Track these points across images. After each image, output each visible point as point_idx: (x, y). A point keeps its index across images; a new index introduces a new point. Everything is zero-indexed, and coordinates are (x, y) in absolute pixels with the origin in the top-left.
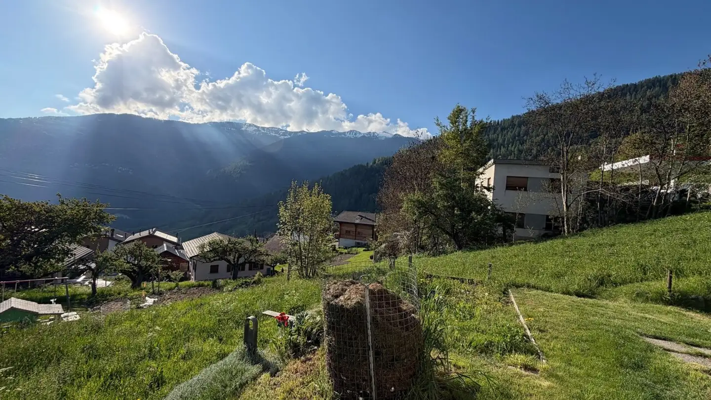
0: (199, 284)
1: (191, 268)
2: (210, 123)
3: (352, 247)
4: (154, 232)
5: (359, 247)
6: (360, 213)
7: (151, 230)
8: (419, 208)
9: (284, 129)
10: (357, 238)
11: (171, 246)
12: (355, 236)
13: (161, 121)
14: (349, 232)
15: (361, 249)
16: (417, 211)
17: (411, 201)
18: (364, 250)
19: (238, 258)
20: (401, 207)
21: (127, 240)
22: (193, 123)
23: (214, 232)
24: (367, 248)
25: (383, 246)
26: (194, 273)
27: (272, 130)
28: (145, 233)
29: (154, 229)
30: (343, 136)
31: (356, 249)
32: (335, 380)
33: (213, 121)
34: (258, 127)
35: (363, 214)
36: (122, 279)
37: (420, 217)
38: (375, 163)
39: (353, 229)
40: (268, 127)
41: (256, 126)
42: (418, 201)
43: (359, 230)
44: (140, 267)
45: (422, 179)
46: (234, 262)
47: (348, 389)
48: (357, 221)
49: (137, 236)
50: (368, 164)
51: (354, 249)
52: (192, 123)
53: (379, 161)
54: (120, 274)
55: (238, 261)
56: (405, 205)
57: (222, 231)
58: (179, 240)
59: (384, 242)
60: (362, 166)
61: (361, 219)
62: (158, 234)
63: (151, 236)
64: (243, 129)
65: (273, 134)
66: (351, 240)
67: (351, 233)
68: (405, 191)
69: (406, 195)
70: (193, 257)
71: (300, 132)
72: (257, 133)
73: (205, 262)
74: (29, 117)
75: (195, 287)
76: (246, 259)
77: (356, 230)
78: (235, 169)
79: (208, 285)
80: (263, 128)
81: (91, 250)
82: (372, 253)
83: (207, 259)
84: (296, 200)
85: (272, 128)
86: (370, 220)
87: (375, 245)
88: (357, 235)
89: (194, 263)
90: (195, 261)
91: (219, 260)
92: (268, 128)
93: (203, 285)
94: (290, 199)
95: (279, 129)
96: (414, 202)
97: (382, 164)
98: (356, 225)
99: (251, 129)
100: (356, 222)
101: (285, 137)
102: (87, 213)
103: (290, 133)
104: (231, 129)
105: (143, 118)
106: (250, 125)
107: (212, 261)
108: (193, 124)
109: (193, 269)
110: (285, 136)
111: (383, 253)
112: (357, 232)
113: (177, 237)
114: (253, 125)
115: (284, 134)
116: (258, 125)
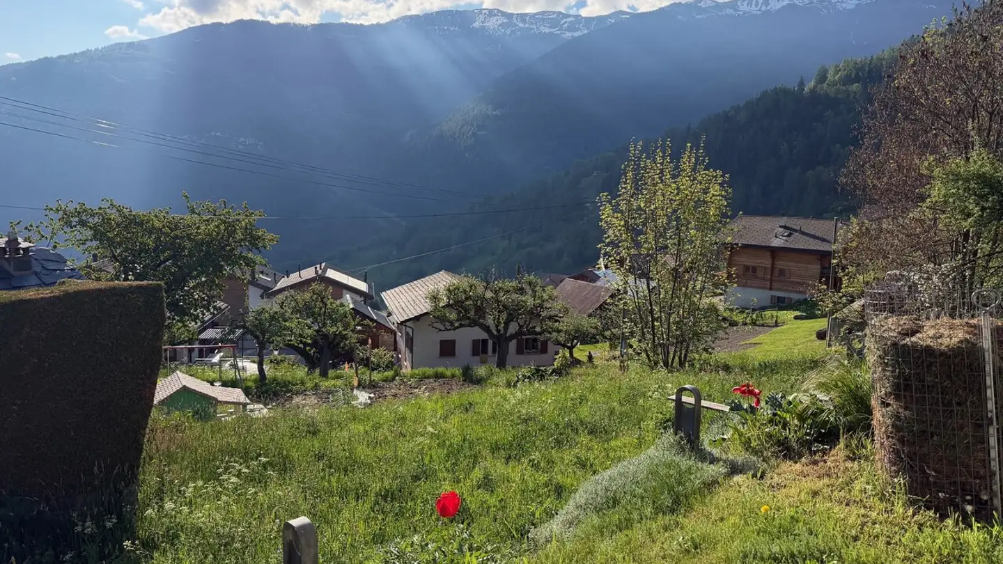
0: (437, 373)
1: (402, 344)
2: (405, 17)
3: (764, 308)
4: (324, 271)
5: (781, 309)
6: (784, 221)
7: (318, 266)
8: (983, 197)
9: (573, 12)
10: (775, 285)
11: (358, 298)
12: (771, 281)
13: (307, 27)
14: (754, 269)
15: (788, 315)
16: (978, 204)
17: (957, 177)
18: (796, 318)
19: (507, 324)
20: (922, 198)
21: (279, 286)
22: (370, 24)
23: (441, 271)
24: (808, 310)
25: (857, 305)
26: (408, 355)
27: (543, 20)
28: (308, 273)
29: (323, 265)
30: (730, 11)
31: (774, 313)
32: (910, 477)
33: (409, 14)
34: (510, 16)
35: (795, 223)
36: (282, 361)
37: (981, 223)
38: (822, 78)
39: (766, 262)
40: (534, 12)
41: (504, 14)
42: (983, 179)
43: (781, 264)
44: (325, 336)
45: (991, 114)
46: (498, 331)
47: (941, 492)
48: (777, 243)
49: (294, 278)
50: (802, 84)
51: (768, 313)
52: (366, 23)
53: (837, 72)
54: (276, 353)
55: (506, 328)
56: (937, 191)
57: (452, 268)
58: (370, 287)
59: (861, 295)
60: (785, 92)
61: (789, 236)
62: (332, 274)
63: (323, 279)
64: (477, 25)
65: (547, 30)
66: (761, 291)
67: (760, 273)
68: (935, 150)
69: (942, 160)
70: (406, 321)
71: (609, 16)
72: (508, 32)
73: (443, 328)
74: (88, 50)
75: (428, 377)
76: (521, 327)
77: (773, 264)
78: (463, 126)
79: (453, 376)
80: (523, 17)
81: (226, 305)
82: (822, 324)
83: (447, 323)
84: (638, 189)
85: (543, 13)
86: (813, 237)
87: (834, 302)
88: (775, 277)
89: (407, 334)
90: (410, 331)
91: (469, 326)
92: (533, 16)
93: (442, 376)
94: (627, 187)
95: (560, 13)
96: (967, 180)
97: (848, 80)
98: (774, 252)
99: (493, 23)
100: (773, 245)
101: (576, 34)
102: (231, 228)
103: (589, 20)
104: (448, 29)
105: (273, 25)
106: (491, 13)
107: (457, 328)
108: (369, 26)
109: (407, 346)
110: (576, 30)
111: (856, 324)
112: (776, 272)
113: (365, 281)
114: (499, 11)
115: (572, 28)
116: (510, 11)
